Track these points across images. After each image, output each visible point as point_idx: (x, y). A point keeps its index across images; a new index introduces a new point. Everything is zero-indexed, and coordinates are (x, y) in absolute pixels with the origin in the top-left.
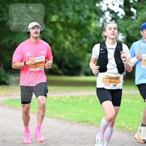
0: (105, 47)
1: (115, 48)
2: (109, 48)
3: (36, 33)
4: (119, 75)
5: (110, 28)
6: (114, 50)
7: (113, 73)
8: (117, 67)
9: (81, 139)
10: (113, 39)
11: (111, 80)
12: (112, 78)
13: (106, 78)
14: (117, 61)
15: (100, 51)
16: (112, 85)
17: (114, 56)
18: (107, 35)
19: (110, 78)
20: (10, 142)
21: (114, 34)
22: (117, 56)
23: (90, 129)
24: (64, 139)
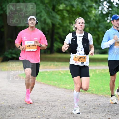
0: (75, 36)
1: (83, 36)
2: (78, 37)
3: (32, 24)
4: (85, 55)
6: (82, 38)
7: (81, 54)
8: (84, 50)
10: (81, 30)
11: (79, 59)
12: (80, 58)
13: (76, 57)
14: (84, 45)
15: (72, 39)
16: (80, 62)
17: (82, 42)
18: (77, 27)
19: (78, 57)
21: (82, 27)
22: (84, 42)
24: (69, 105)
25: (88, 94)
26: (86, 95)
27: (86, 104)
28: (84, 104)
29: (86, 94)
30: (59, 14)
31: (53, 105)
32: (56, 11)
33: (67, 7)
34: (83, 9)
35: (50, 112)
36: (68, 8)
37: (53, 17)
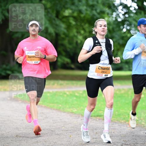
14: (109, 52)
16: (104, 75)
17: (106, 49)
18: (98, 32)
25: (99, 119)
26: (97, 121)
27: (97, 132)
30: (63, 22)
31: (56, 133)
32: (60, 17)
34: (94, 15)
35: (53, 141)
37: (57, 25)
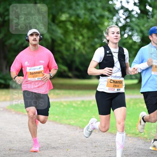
5: (113, 33)
7: (117, 77)
9: (93, 147)
13: (110, 82)
18: (110, 39)
19: (114, 82)
20: (17, 150)
21: (117, 39)
23: (103, 136)
24: (74, 147)
27: (96, 145)
28: (94, 145)
29: (97, 132)
30: (60, 27)
31: (52, 147)
32: (57, 22)
33: (70, 17)
34: (92, 20)
35: (49, 155)
36: (73, 19)
37: (53, 30)
